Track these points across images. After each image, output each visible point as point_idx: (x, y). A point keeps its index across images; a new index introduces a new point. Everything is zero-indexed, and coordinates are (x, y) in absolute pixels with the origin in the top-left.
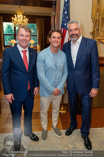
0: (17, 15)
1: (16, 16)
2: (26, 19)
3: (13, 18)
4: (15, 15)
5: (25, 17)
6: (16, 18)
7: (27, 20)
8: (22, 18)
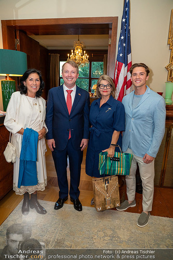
0: (74, 50)
1: (74, 52)
2: (86, 55)
3: (68, 55)
4: (72, 51)
5: (85, 52)
6: (73, 54)
7: (88, 56)
8: (80, 54)
